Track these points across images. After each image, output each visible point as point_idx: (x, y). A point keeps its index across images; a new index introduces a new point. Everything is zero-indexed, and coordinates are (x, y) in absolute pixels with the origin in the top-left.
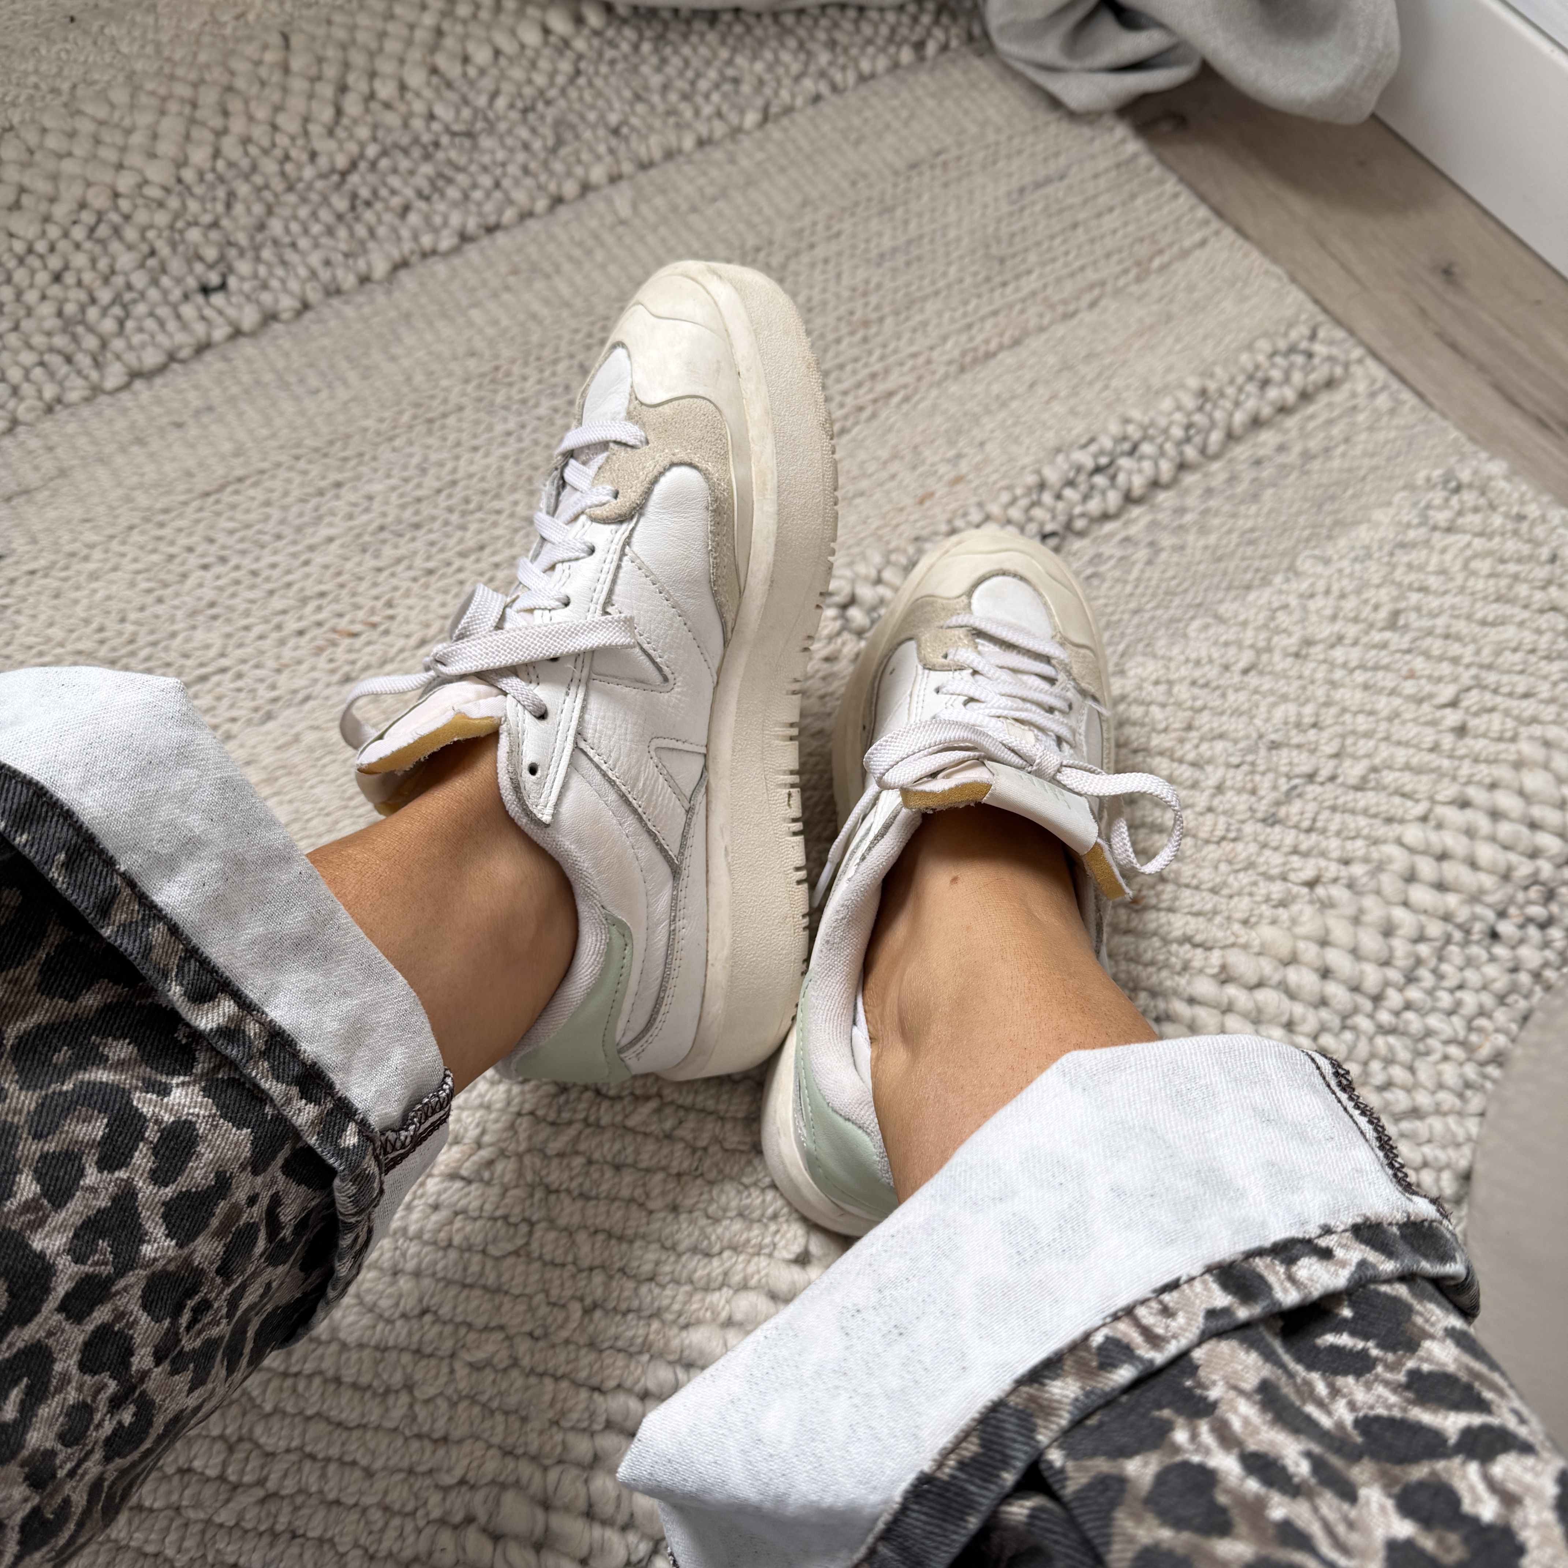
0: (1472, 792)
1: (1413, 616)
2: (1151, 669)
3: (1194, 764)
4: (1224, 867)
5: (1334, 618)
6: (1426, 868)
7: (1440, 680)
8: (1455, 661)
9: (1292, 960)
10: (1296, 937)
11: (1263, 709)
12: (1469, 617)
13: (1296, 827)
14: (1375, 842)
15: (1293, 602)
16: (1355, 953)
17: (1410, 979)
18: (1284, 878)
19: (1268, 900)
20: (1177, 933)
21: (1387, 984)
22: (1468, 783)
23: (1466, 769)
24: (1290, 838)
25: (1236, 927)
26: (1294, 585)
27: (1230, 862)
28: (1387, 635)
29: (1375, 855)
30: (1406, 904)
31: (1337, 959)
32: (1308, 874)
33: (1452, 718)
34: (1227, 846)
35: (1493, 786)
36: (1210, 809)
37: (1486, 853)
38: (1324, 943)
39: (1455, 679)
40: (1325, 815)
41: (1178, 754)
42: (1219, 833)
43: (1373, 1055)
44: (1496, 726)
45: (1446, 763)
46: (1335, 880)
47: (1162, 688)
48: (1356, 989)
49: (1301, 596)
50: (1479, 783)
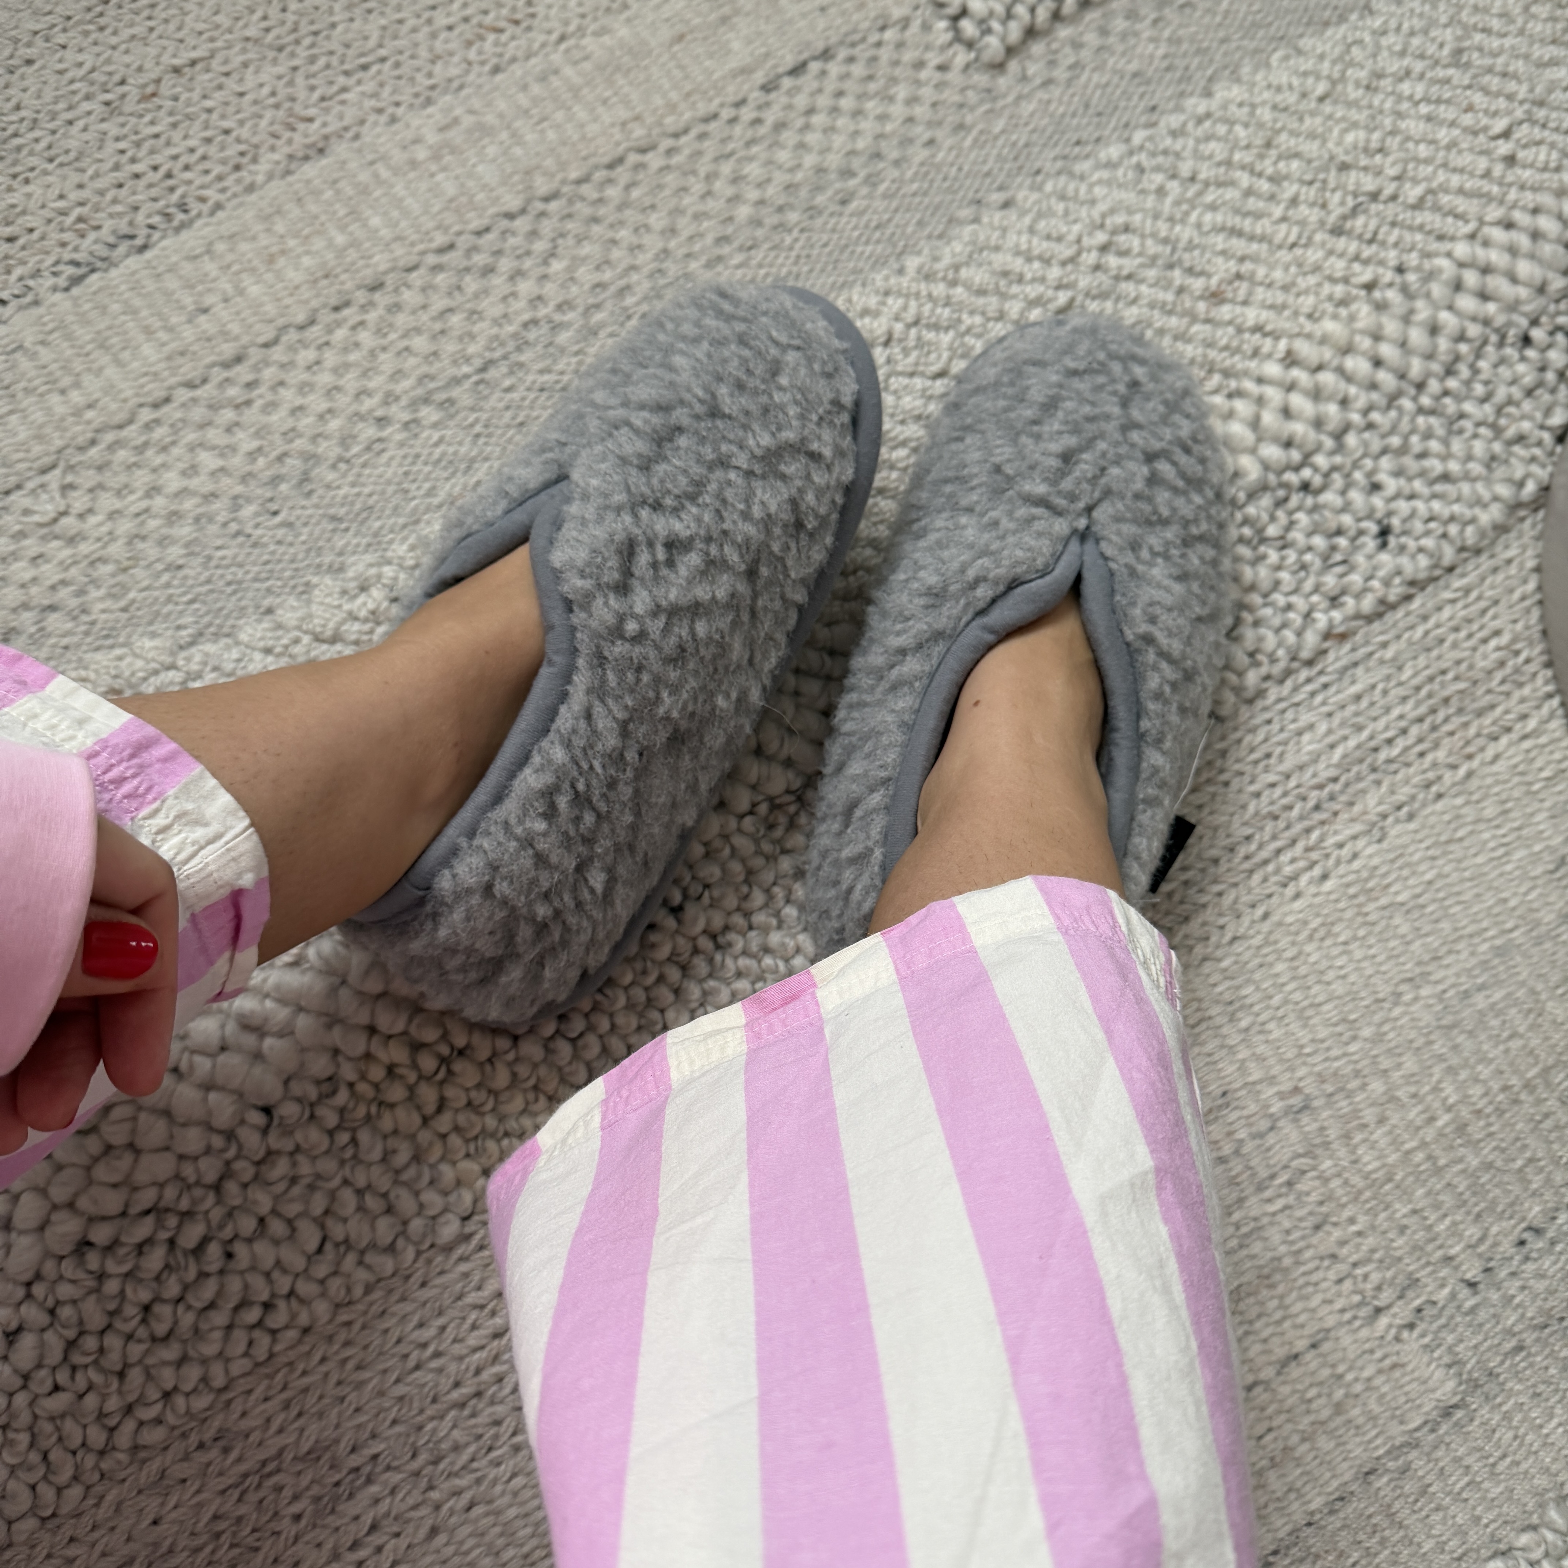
0: (1518, 216)
1: (1475, 55)
2: (1236, 92)
3: (1271, 179)
4: (1293, 269)
5: (1403, 54)
6: (1471, 278)
7: (1495, 114)
8: (1510, 97)
9: (1348, 350)
10: (1354, 332)
11: (1336, 132)
12: (1527, 57)
13: (1360, 237)
14: (1427, 255)
15: (1368, 38)
16: (1403, 344)
17: (1450, 372)
18: (1346, 280)
19: (1330, 298)
20: (1250, 323)
21: (1428, 374)
22: (1514, 206)
23: (1513, 194)
24: (1353, 247)
25: (1302, 319)
26: (1369, 22)
27: (1300, 265)
28: (1451, 71)
29: (1427, 265)
30: (1450, 308)
31: (1387, 350)
32: (1367, 276)
33: (1504, 148)
34: (1298, 251)
35: (1536, 211)
36: (1284, 219)
37: (1524, 268)
38: (1377, 337)
39: (1509, 113)
40: (1384, 229)
41: (1258, 168)
42: (1292, 238)
43: (1413, 431)
44: (1542, 157)
45: (1495, 189)
46: (1390, 285)
47: (1246, 110)
48: (1402, 376)
49: (1374, 32)
50: (1524, 208)
